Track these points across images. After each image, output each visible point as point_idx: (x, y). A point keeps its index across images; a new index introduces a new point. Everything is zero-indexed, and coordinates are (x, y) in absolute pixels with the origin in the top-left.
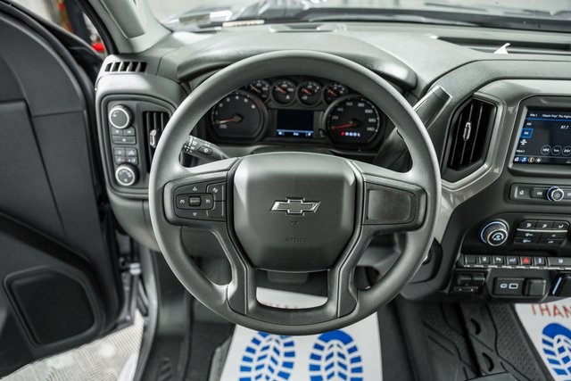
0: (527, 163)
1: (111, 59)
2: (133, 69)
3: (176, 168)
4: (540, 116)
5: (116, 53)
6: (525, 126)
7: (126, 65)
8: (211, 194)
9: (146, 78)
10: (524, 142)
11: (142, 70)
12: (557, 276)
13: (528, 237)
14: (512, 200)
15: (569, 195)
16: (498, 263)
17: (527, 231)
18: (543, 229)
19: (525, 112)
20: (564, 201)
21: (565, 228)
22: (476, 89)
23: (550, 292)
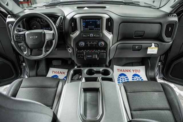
0: (86, 30)
1: (9, 16)
2: (13, 18)
3: (16, 32)
4: (85, 20)
5: (10, 15)
6: (83, 22)
7: (12, 17)
8: (21, 36)
9: (15, 19)
10: (84, 26)
11: (15, 18)
12: (99, 54)
13: (89, 45)
14: (83, 37)
15: (94, 35)
16: (85, 51)
17: (88, 43)
18: (92, 43)
19: (82, 20)
20: (94, 37)
21: (96, 42)
22: (73, 16)
23: (99, 57)
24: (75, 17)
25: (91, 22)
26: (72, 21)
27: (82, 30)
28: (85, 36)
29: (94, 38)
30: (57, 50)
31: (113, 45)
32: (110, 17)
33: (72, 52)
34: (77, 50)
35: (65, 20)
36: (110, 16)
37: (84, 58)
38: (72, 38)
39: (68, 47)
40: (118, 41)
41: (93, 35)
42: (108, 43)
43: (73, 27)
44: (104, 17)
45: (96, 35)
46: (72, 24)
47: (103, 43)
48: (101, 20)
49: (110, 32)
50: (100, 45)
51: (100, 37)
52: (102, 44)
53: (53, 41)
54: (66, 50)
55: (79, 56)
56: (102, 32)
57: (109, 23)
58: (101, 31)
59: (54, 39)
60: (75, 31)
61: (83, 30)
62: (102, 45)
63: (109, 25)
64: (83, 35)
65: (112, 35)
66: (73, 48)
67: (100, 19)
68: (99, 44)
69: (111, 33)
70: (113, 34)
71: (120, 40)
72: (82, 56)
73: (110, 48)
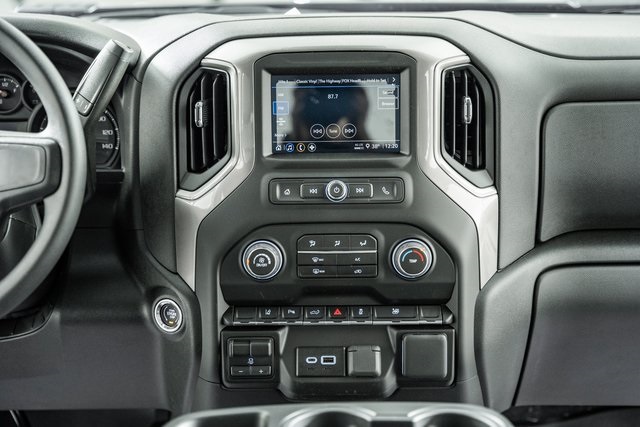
0: (296, 152)
6: (275, 98)
10: (281, 121)
12: (400, 339)
13: (319, 265)
14: (274, 203)
15: (360, 190)
16: (289, 318)
17: (313, 251)
18: (337, 249)
19: (266, 77)
20: (352, 203)
21: (370, 245)
22: (203, 56)
23: (398, 370)
24: (217, 58)
25: (333, 91)
26: (196, 88)
27: (267, 151)
28: (287, 192)
29: (354, 215)
30: (64, 321)
31: (501, 271)
32: (474, 61)
33: (183, 330)
34: (222, 307)
35: (140, 83)
36: (468, 53)
37: (277, 371)
38: (187, 213)
39: (154, 293)
40: (539, 245)
41: (351, 191)
42: (465, 251)
43: (197, 130)
44: (427, 63)
45: (367, 190)
46: (189, 110)
47: (426, 250)
48: (405, 76)
49: (472, 167)
50: (405, 264)
51: (399, 202)
52: (416, 254)
53: (48, 202)
54: (139, 320)
55: (239, 359)
56: (414, 167)
57: (467, 99)
58: (404, 161)
59: (51, 189)
60: (212, 162)
61: (275, 154)
62: (421, 263)
63: (468, 114)
64: (270, 190)
65: (493, 190)
66: (193, 299)
67: (397, 71)
68: (399, 254)
69: (480, 177)
70: (496, 184)
71: (561, 240)
72: (261, 355)
73: (482, 293)
